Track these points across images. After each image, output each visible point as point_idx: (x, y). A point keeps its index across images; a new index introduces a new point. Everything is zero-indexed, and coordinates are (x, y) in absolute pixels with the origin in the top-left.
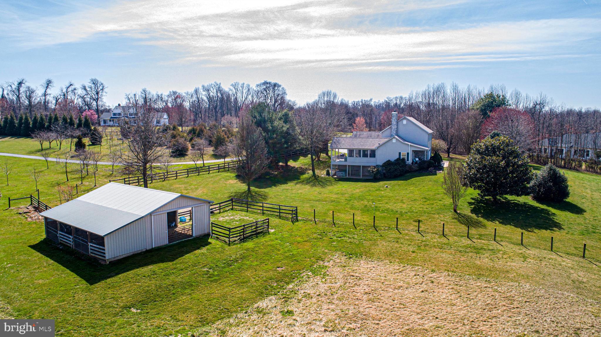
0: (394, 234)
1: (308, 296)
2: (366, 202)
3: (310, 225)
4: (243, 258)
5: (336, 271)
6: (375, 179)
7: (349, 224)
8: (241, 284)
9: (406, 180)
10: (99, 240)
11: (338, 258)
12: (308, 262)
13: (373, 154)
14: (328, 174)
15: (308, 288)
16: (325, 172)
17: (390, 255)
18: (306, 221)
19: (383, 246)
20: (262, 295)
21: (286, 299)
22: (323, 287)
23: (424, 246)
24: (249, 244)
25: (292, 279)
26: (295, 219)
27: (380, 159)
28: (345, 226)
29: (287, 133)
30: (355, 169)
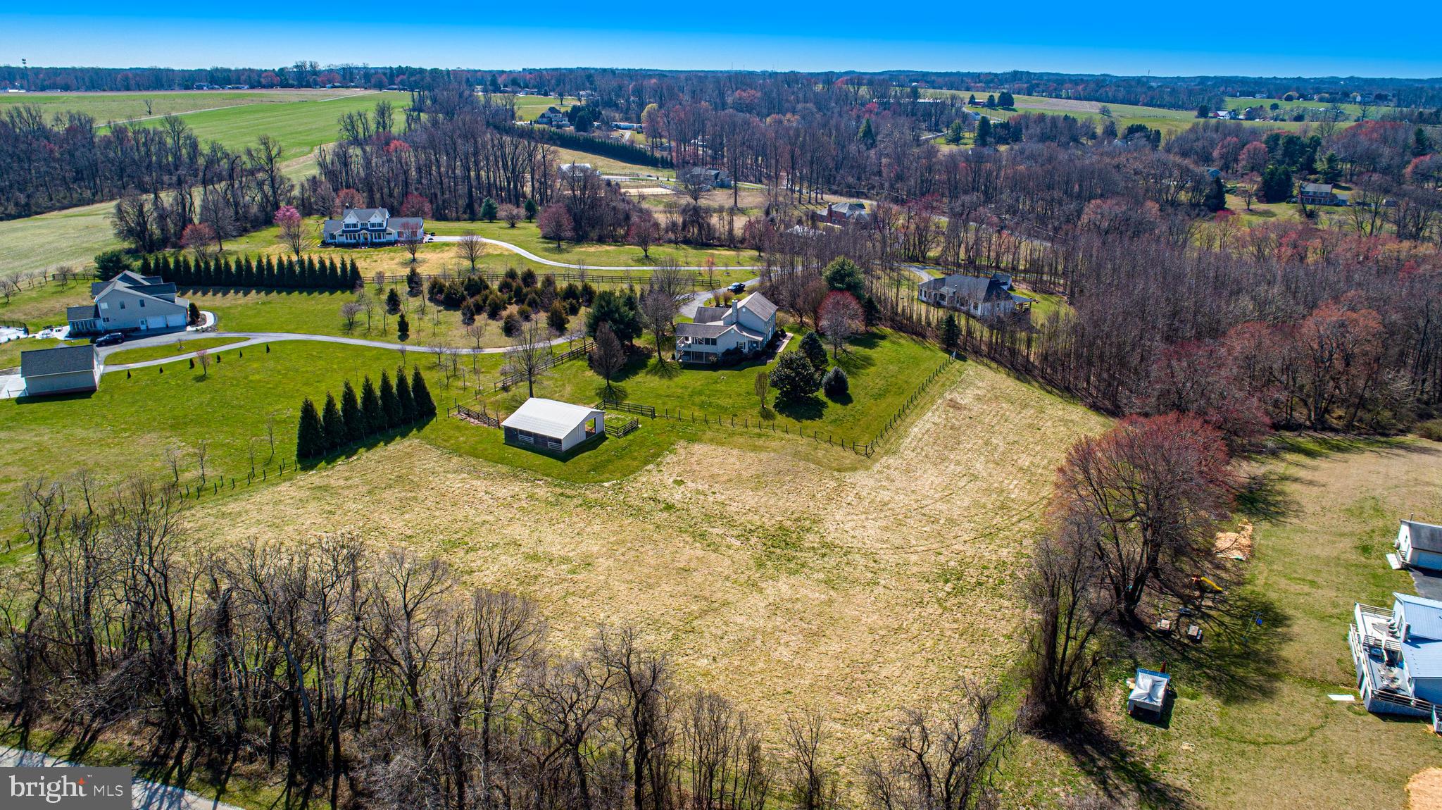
0: (717, 426)
1: (668, 464)
2: (703, 398)
3: (664, 421)
4: (630, 445)
5: (681, 451)
6: (714, 367)
7: (690, 419)
8: (635, 459)
9: (740, 370)
10: (558, 441)
11: (682, 443)
12: (666, 446)
13: (714, 342)
14: (673, 357)
15: (668, 460)
16: (670, 355)
17: (711, 440)
18: (661, 417)
19: (709, 434)
20: (646, 463)
21: (658, 465)
22: (675, 459)
23: (731, 435)
24: (630, 437)
25: (659, 456)
26: (653, 416)
27: (720, 348)
28: (688, 421)
29: (633, 319)
30: (698, 355)
